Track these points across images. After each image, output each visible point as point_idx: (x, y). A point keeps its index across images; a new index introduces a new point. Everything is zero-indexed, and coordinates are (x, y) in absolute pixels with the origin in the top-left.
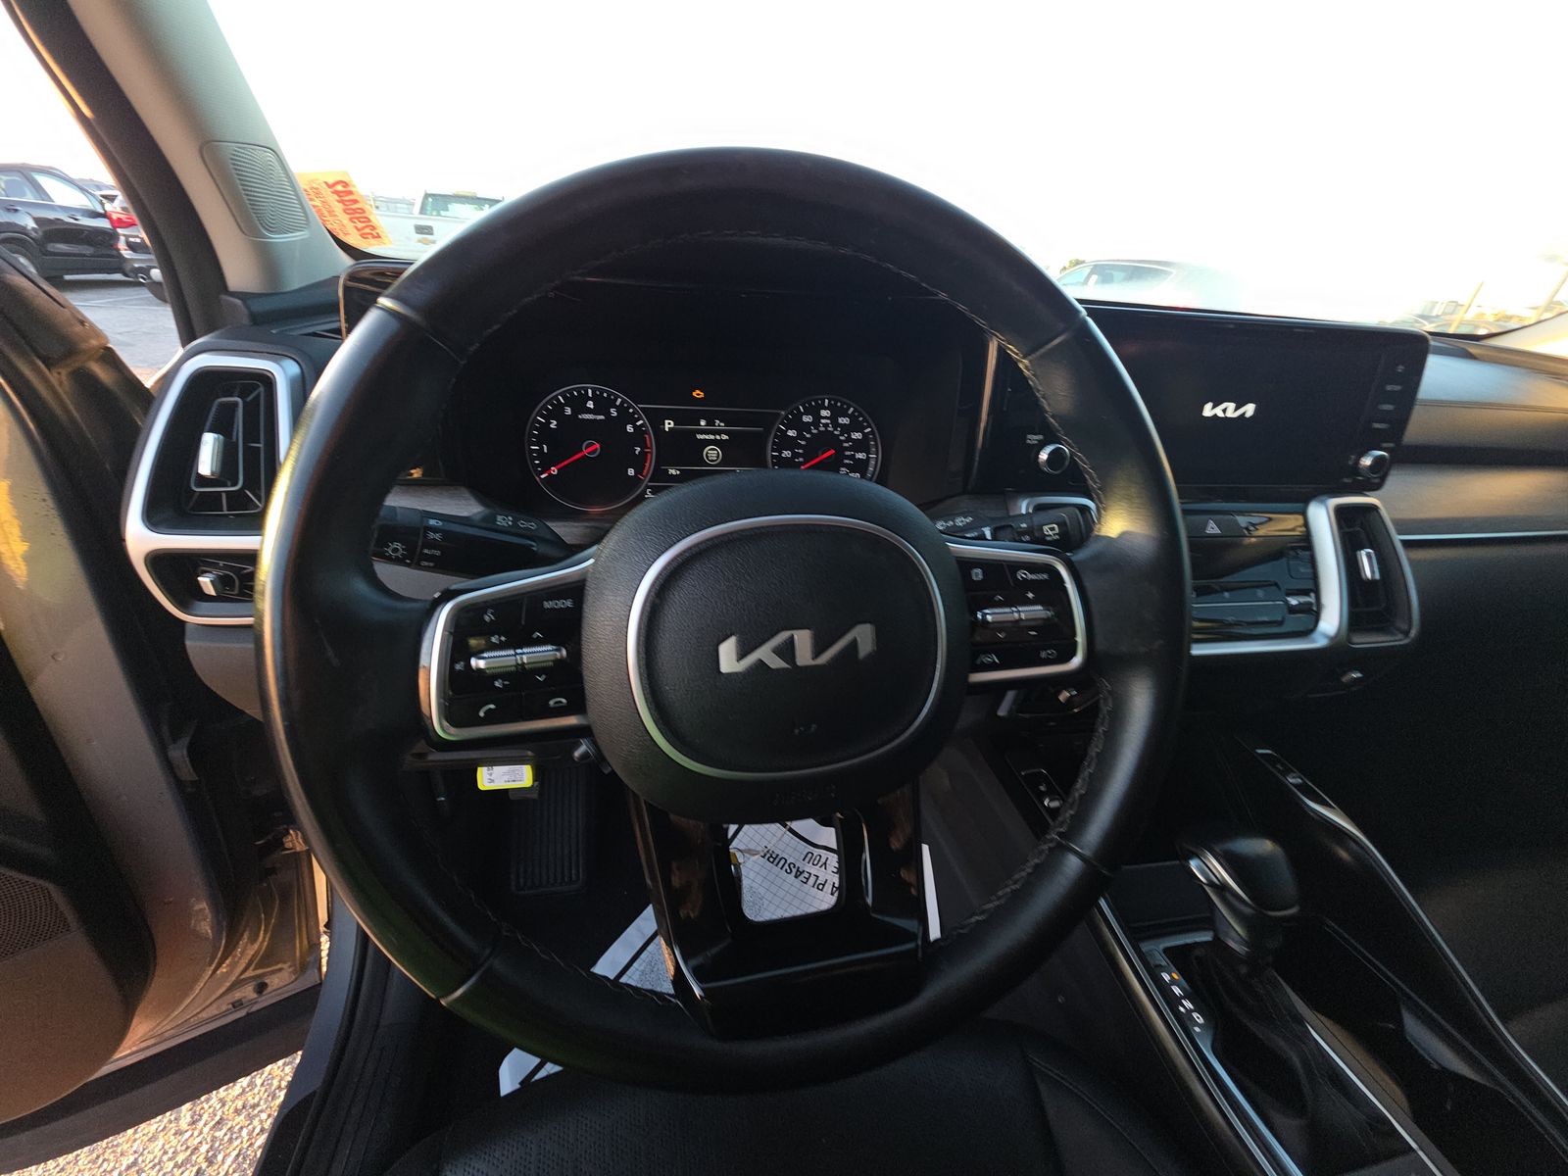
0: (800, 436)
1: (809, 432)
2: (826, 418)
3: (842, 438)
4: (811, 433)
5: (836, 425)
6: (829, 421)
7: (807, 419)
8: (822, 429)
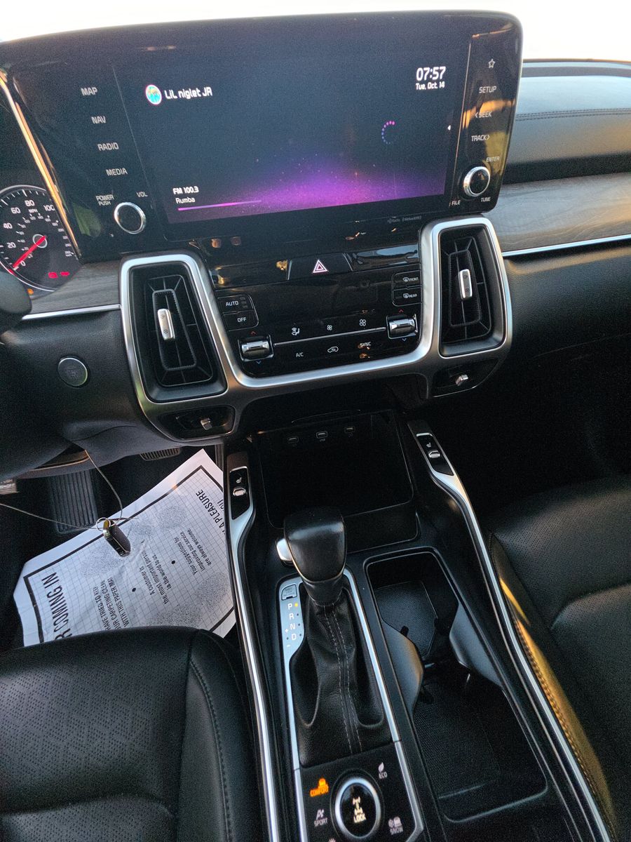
0: (16, 228)
1: (23, 223)
2: (31, 207)
3: (54, 224)
4: (25, 224)
5: (44, 213)
6: (36, 211)
7: (15, 211)
8: (33, 218)
